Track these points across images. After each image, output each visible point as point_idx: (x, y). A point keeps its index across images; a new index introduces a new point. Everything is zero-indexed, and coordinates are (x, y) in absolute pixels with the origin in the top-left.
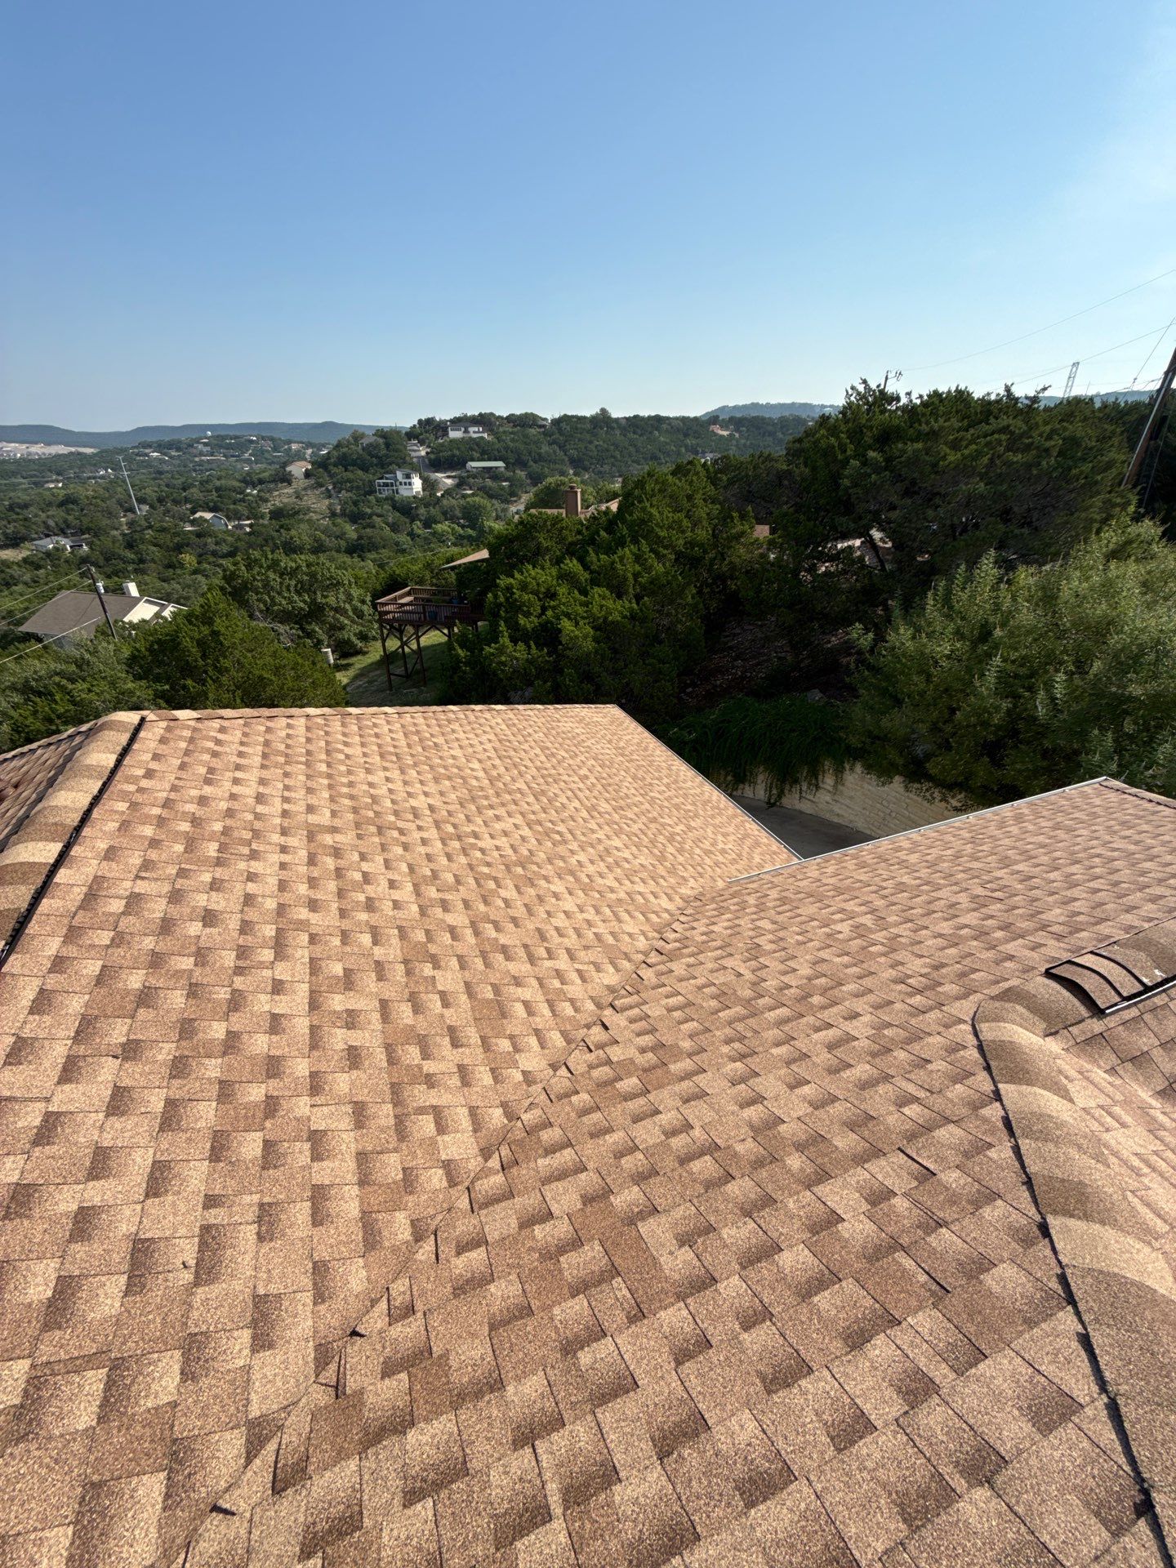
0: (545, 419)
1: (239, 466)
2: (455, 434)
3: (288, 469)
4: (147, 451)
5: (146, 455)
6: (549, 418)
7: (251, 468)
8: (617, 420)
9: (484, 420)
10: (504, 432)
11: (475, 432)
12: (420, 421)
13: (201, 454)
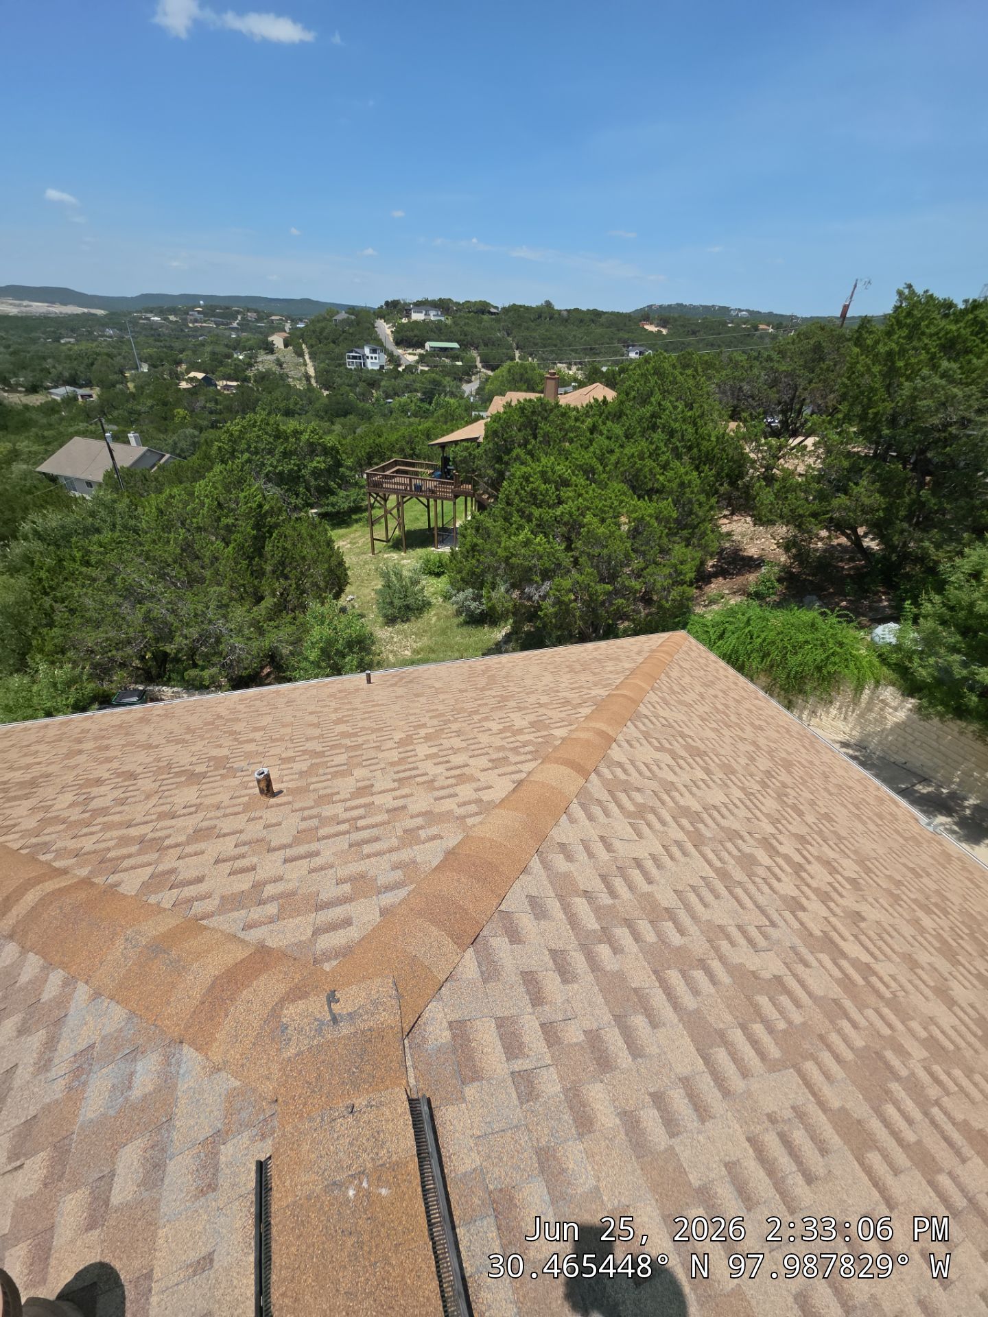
0: (496, 308)
1: (227, 333)
2: (417, 316)
3: (270, 339)
4: (148, 315)
5: (148, 319)
6: (500, 307)
7: (238, 336)
8: (559, 312)
9: (443, 305)
10: (460, 317)
11: (433, 316)
12: (387, 303)
13: (196, 321)
